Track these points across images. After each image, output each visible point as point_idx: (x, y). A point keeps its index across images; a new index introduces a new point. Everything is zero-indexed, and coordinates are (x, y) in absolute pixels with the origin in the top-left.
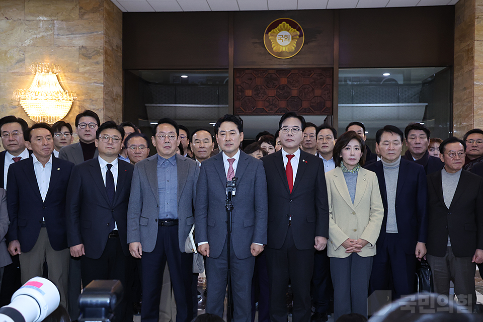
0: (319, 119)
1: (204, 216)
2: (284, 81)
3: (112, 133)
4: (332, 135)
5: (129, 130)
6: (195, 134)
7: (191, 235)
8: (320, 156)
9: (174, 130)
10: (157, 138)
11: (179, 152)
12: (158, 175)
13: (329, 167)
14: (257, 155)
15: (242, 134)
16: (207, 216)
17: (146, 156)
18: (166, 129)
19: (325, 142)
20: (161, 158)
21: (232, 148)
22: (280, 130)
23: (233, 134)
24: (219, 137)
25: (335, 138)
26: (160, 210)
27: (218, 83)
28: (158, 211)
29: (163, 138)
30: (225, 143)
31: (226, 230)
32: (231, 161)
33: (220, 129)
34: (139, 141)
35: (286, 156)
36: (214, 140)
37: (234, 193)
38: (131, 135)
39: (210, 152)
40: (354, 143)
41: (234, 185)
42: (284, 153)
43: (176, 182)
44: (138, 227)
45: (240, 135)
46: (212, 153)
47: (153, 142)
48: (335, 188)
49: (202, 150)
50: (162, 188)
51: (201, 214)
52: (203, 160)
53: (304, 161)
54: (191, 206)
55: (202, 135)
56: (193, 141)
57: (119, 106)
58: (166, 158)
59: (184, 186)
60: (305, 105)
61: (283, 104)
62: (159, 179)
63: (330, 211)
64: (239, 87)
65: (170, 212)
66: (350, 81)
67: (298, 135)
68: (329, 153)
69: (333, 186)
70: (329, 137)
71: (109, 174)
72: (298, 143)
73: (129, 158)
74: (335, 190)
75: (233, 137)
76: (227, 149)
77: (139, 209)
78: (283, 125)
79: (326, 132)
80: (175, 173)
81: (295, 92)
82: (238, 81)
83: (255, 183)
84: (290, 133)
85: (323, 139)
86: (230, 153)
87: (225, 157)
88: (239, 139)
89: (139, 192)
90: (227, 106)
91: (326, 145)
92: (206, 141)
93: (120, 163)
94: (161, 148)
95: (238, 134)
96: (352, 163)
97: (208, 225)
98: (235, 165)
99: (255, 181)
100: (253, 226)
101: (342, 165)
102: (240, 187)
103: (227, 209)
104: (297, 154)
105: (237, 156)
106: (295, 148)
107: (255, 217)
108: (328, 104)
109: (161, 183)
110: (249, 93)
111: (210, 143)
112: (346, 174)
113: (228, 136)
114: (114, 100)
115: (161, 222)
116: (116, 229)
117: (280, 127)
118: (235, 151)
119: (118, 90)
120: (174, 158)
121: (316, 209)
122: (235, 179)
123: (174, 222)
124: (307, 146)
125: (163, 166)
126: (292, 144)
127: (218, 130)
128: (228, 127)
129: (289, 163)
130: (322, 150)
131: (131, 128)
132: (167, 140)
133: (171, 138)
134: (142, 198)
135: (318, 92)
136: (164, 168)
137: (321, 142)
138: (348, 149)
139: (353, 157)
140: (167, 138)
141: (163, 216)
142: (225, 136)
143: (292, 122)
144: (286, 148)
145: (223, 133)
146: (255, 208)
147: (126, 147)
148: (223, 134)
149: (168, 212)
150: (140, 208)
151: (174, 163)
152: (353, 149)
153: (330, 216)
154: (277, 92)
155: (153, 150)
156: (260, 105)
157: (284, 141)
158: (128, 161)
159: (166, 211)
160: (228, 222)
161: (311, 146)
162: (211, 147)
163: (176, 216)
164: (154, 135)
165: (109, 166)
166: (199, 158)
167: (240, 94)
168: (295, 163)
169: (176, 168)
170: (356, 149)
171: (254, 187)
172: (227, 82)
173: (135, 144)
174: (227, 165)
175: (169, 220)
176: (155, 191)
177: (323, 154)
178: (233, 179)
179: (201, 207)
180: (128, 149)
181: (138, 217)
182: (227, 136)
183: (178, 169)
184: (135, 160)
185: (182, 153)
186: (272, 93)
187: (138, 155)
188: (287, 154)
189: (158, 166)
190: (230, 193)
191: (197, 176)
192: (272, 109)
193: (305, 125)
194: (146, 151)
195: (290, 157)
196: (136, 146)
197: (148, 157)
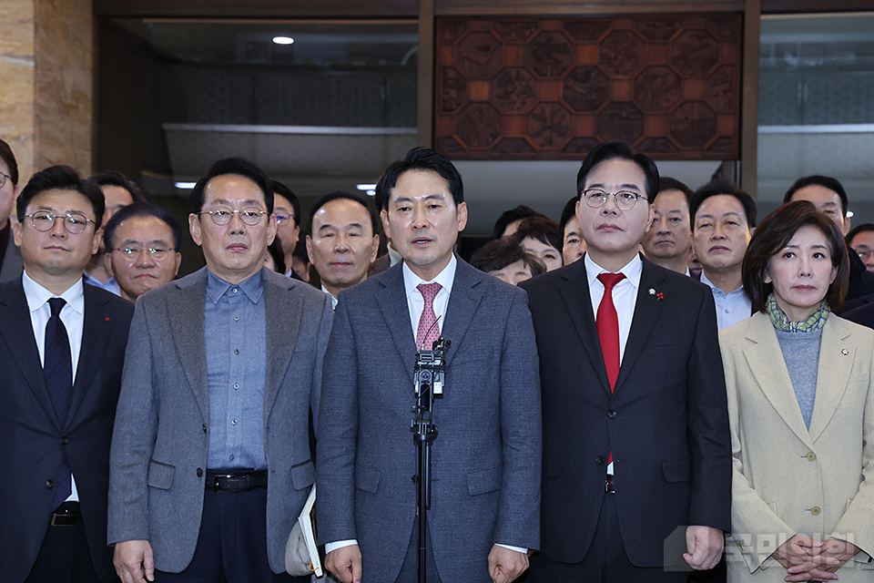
0: (698, 172)
1: (344, 460)
2: (587, 54)
3: (64, 202)
4: (741, 213)
5: (116, 197)
6: (322, 211)
7: (305, 520)
8: (704, 280)
9: (258, 195)
10: (207, 219)
11: (270, 265)
12: (208, 333)
13: (732, 313)
14: (513, 275)
15: (463, 207)
16: (355, 462)
17: (170, 276)
18: (234, 192)
19: (719, 234)
20: (217, 281)
21: (431, 253)
22: (578, 198)
23: (434, 207)
24: (391, 217)
25: (751, 223)
26: (212, 440)
27: (383, 62)
28: (206, 444)
29: (224, 220)
30: (409, 235)
31: (414, 504)
32: (429, 291)
33: (396, 193)
34: (148, 230)
35: (600, 277)
36: (377, 227)
37: (438, 388)
38: (125, 213)
39: (365, 265)
40: (807, 239)
41: (438, 362)
42: (593, 269)
43: (263, 356)
44: (143, 492)
45: (457, 212)
46: (372, 269)
47: (195, 230)
48: (749, 378)
49: (342, 258)
50: (219, 374)
51: (337, 452)
52: (342, 289)
53: (652, 291)
54: (305, 430)
55: (341, 215)
56: (316, 230)
57: (82, 127)
58: (233, 280)
59: (285, 367)
60: (654, 127)
61: (584, 126)
62: (210, 345)
63: (735, 450)
64: (451, 74)
65: (241, 448)
66: (795, 55)
67: (634, 214)
68: (731, 268)
69: (743, 371)
70: (733, 218)
71: (56, 330)
72: (635, 239)
73: (117, 279)
74: (749, 385)
75: (436, 218)
76: (417, 254)
77: (148, 439)
78: (589, 182)
79: (722, 205)
80: (260, 327)
81: (621, 89)
82: (448, 55)
83: (501, 361)
84: (610, 206)
85: (714, 226)
86: (425, 268)
87: (412, 280)
88: (452, 224)
89: (149, 385)
90: (413, 131)
91: (722, 243)
92: (354, 230)
93: (91, 294)
94: (218, 249)
95: (451, 207)
96: (804, 299)
97: (355, 487)
98: (440, 305)
99: (502, 354)
100: (497, 493)
101: (771, 306)
102: (455, 371)
103: (417, 438)
104: (633, 270)
105: (446, 277)
106: (624, 253)
107: (502, 465)
108: (726, 125)
109: (215, 360)
110: (481, 91)
111: (367, 239)
112: (784, 335)
113: (420, 215)
114: (66, 110)
115: (213, 479)
116: (74, 497)
117: (580, 190)
118: (441, 261)
119: (79, 78)
120: (258, 281)
121: (690, 439)
122: (443, 346)
123: (255, 479)
124: (658, 251)
125: (224, 306)
126: (615, 240)
127: (387, 197)
128: (419, 185)
129: (607, 298)
130: (710, 259)
131: (122, 190)
132: (237, 226)
133: (249, 220)
134: (156, 403)
135: (693, 89)
136: (227, 311)
137: (706, 234)
138: (788, 255)
139: (805, 282)
140: (236, 219)
141: (219, 461)
142: (410, 214)
143: (617, 173)
144: (599, 252)
145: (405, 204)
146: (501, 436)
147: (108, 246)
148: (404, 209)
149: (236, 449)
150: (149, 432)
151: (256, 296)
152: (805, 256)
153: (737, 464)
154: (566, 87)
155: (192, 256)
156: (514, 128)
157: (592, 231)
158: (115, 290)
159: (230, 444)
160: (418, 479)
161: (672, 250)
162: (368, 250)
163: (259, 463)
164: (198, 211)
165: (57, 305)
166: (330, 285)
167: (453, 94)
168: (625, 300)
169: (263, 311)
170: (816, 256)
171: (500, 372)
172: (413, 59)
173: (137, 237)
174: (415, 304)
175: (238, 472)
176: (198, 381)
177: (711, 270)
178: (435, 344)
179: (336, 432)
180: (117, 255)
181: (145, 461)
182: (416, 213)
183: (268, 315)
184: (136, 288)
185: (281, 268)
186: (551, 91)
187: (145, 272)
188: (602, 270)
189: (208, 306)
190: (426, 388)
191: (324, 339)
192: (550, 142)
193: (656, 186)
194: (169, 260)
195: (610, 281)
196: (141, 244)
197: (176, 278)
